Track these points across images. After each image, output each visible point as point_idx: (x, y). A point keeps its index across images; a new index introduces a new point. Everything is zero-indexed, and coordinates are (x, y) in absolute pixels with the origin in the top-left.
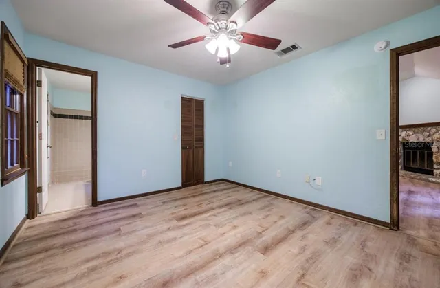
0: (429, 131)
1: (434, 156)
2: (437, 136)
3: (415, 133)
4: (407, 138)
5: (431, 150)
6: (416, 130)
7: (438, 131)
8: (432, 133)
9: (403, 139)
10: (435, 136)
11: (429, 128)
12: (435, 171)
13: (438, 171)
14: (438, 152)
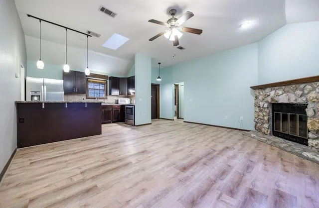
0: (303, 90)
1: (309, 121)
2: (313, 95)
3: (285, 92)
4: (276, 99)
5: (305, 113)
6: (287, 88)
7: (314, 89)
8: (306, 92)
9: (272, 99)
10: (310, 95)
11: (302, 86)
12: (310, 141)
13: (314, 142)
14: (314, 116)
